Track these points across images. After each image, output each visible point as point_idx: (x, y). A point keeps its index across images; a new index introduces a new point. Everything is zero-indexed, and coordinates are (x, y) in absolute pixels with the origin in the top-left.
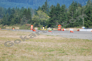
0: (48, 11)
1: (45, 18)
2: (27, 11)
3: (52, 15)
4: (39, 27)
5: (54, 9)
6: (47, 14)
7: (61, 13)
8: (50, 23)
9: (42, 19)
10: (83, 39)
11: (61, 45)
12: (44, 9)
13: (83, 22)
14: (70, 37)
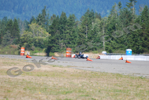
0: (47, 24)
1: (43, 36)
2: (13, 24)
3: (53, 30)
4: (31, 50)
5: (57, 22)
6: (45, 30)
7: (68, 28)
8: (51, 45)
9: (37, 38)
10: (112, 74)
11: (79, 82)
12: (40, 20)
13: (103, 43)
14: (89, 69)
